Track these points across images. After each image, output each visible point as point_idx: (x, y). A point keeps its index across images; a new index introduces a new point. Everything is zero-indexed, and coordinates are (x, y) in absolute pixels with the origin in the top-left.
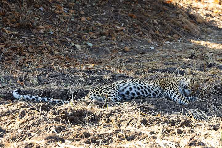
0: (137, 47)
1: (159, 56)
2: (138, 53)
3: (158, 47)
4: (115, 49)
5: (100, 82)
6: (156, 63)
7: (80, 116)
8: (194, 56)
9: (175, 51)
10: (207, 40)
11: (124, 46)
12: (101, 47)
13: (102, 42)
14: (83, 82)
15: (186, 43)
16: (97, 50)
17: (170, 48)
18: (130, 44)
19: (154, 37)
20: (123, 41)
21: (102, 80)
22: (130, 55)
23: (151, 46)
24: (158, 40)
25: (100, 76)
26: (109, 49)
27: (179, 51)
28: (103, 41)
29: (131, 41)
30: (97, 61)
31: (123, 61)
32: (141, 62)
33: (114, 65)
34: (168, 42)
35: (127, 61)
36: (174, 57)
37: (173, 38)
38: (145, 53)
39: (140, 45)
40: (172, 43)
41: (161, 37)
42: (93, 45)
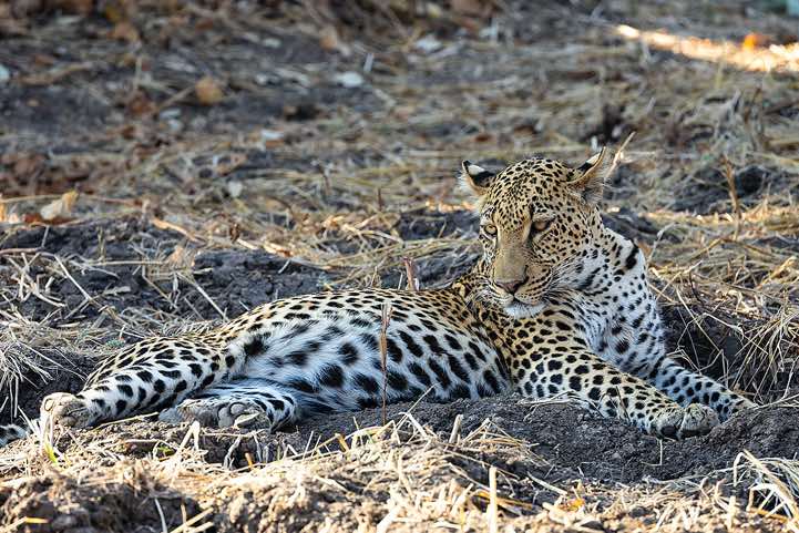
0: (262, 79)
1: (402, 131)
2: (278, 112)
3: (382, 72)
4: (141, 94)
5: (138, 304)
6: (407, 173)
7: (124, 522)
8: (618, 121)
9: (487, 93)
10: (652, 27)
11: (188, 74)
12: (56, 83)
13: (58, 56)
14: (39, 309)
15: (531, 42)
16: (41, 103)
17: (447, 76)
18: (221, 59)
19: (349, 14)
20: (175, 44)
21: (144, 293)
22: (229, 127)
23: (341, 70)
24: (369, 32)
25: (131, 267)
26: (109, 94)
27: (509, 96)
28: (62, 50)
29: (224, 42)
30: (54, 169)
31: (215, 166)
32: (319, 170)
33: (166, 191)
34: (429, 43)
35: (239, 168)
36: (495, 133)
37: (451, 17)
38: (318, 112)
39: (279, 64)
40: (451, 49)
41: (385, 16)
42: (11, 75)
